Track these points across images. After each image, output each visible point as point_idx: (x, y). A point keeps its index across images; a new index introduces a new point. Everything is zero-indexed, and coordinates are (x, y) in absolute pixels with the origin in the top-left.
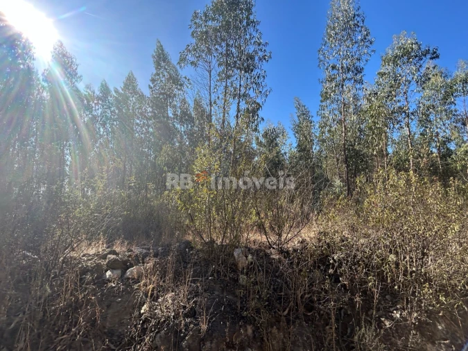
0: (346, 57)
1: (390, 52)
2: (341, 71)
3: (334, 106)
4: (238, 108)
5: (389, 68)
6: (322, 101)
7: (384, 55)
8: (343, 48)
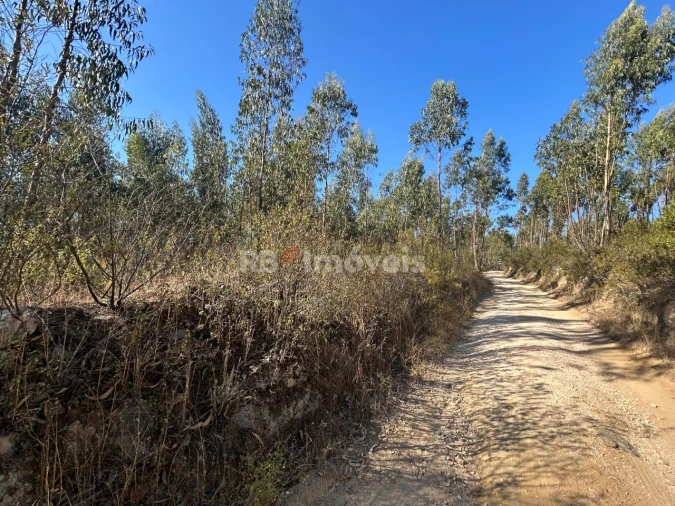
0: (276, 65)
1: (321, 88)
2: (268, 81)
3: (256, 126)
4: (66, 49)
5: (318, 106)
6: (240, 114)
7: (316, 88)
8: (274, 51)
